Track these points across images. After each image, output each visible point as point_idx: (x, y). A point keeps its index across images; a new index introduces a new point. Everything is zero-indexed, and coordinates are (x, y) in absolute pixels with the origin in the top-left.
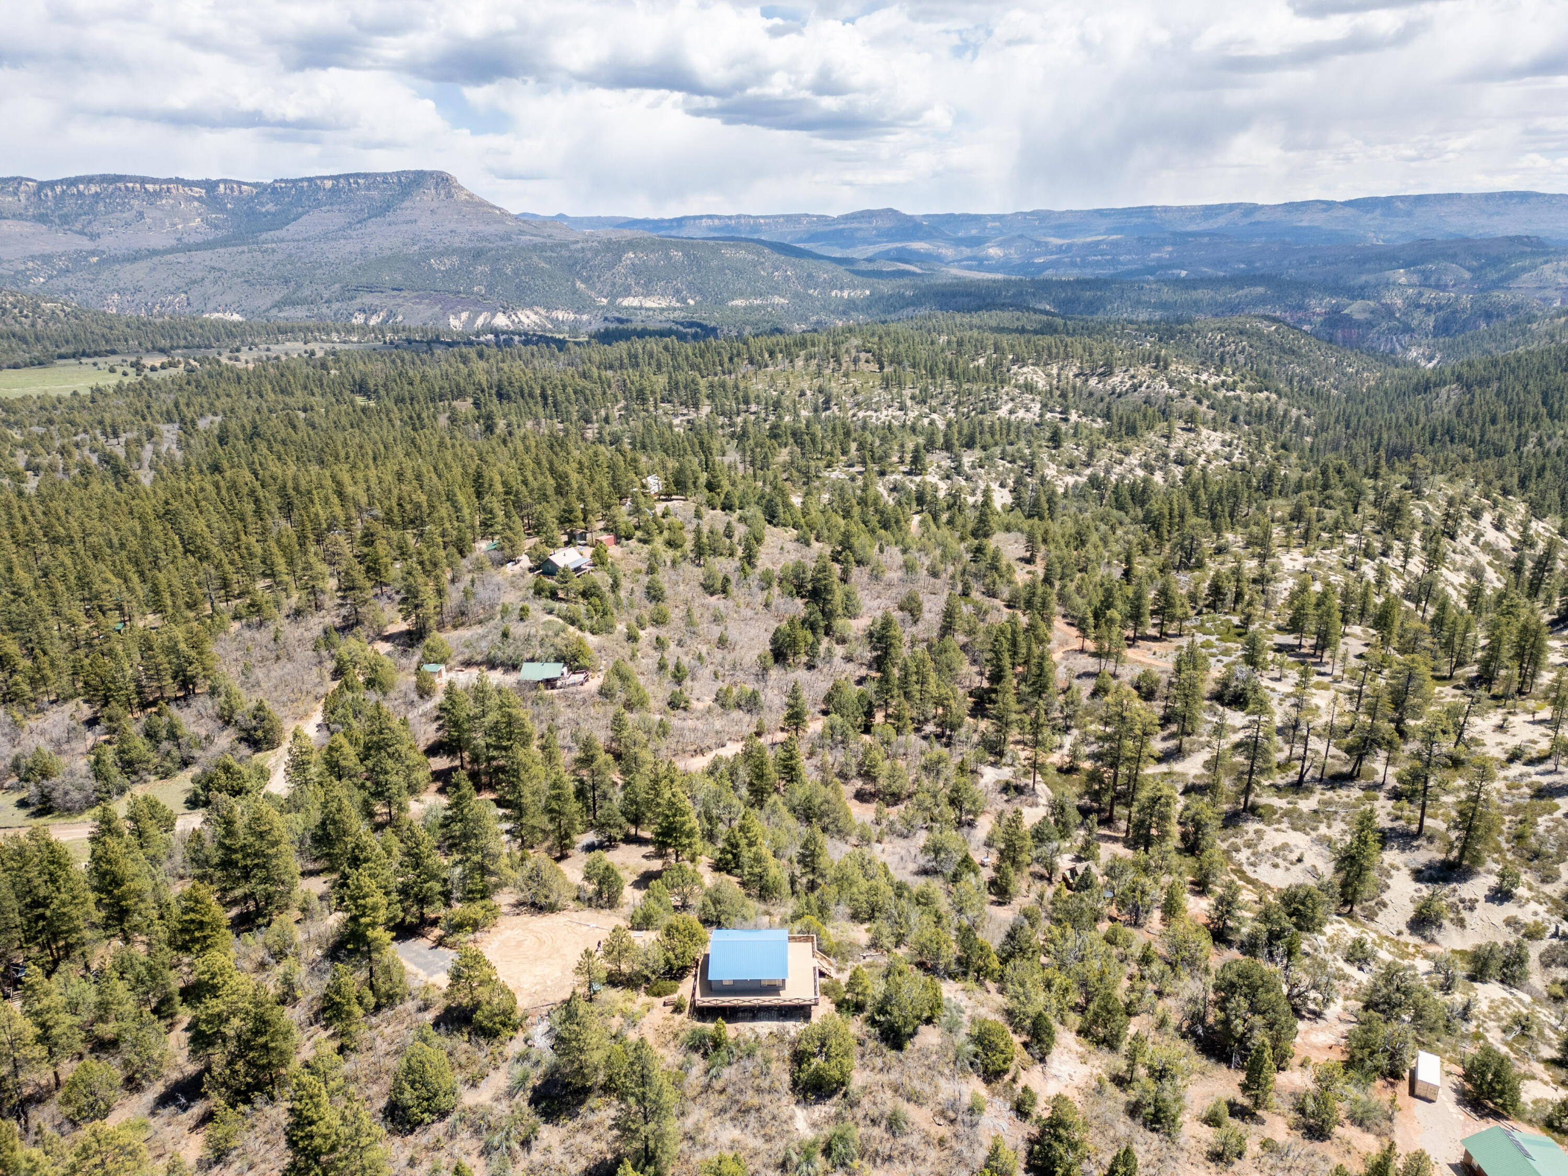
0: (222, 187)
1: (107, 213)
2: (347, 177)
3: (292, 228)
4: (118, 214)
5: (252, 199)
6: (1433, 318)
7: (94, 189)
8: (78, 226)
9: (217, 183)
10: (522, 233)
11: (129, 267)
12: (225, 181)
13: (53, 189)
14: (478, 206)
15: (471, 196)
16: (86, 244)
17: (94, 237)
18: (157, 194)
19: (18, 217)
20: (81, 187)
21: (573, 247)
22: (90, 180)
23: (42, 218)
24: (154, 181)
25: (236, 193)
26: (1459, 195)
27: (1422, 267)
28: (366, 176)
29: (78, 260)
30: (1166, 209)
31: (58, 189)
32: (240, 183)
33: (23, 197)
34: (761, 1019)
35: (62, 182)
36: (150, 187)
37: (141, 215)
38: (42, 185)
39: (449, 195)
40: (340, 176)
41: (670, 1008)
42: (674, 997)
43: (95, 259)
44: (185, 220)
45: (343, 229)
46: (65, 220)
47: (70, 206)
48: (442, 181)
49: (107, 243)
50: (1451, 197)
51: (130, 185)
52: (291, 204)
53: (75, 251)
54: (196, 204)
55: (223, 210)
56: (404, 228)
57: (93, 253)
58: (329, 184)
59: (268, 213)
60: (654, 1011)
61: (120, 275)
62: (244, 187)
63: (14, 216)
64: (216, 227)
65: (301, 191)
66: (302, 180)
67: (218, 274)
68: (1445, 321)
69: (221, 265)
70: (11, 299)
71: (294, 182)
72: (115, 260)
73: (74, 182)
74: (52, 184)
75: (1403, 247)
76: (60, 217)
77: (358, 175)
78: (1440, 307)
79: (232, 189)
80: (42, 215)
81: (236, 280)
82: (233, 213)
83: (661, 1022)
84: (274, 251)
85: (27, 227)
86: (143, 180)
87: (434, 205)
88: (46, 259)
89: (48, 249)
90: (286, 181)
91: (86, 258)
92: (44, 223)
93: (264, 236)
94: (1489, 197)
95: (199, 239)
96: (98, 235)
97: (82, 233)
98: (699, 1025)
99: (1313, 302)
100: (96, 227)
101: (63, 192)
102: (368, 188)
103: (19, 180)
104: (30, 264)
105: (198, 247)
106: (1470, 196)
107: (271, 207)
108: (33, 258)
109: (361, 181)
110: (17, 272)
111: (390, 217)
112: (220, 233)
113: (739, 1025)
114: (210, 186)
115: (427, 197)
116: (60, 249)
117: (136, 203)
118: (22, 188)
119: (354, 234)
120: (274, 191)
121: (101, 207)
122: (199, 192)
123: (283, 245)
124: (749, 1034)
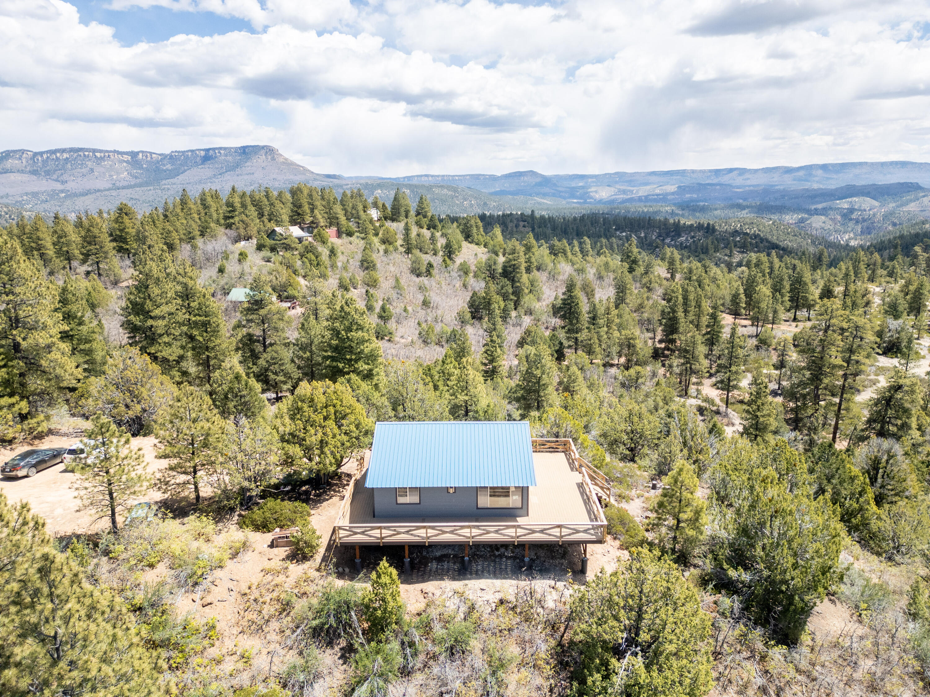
0: (141, 155)
1: (72, 169)
2: (214, 149)
3: (181, 177)
4: (79, 170)
5: (158, 162)
6: (860, 226)
7: (65, 155)
8: (55, 177)
9: (138, 153)
10: (315, 180)
11: (82, 198)
12: (142, 152)
13: (42, 156)
14: (290, 165)
15: (286, 159)
16: (58, 186)
17: (63, 182)
18: (102, 159)
19: (22, 172)
20: (58, 155)
21: (345, 187)
22: (63, 151)
23: (34, 172)
24: (100, 151)
25: (149, 159)
26: (866, 163)
27: (850, 200)
28: (225, 149)
29: (53, 194)
30: (693, 171)
31: (45, 156)
32: (151, 153)
33: (24, 161)
34: (478, 575)
35: (47, 152)
36: (98, 155)
37: (92, 170)
38: (36, 154)
39: (273, 159)
40: (210, 149)
41: (282, 552)
42: (294, 531)
43: (63, 195)
44: (118, 173)
45: (210, 178)
46: (48, 173)
47: (51, 165)
48: (269, 151)
49: (72, 186)
50: (861, 164)
51: (86, 153)
52: (181, 164)
53: (52, 190)
54: (125, 164)
55: (141, 168)
56: (246, 177)
57: (62, 191)
58: (203, 153)
59: (167, 170)
60: (247, 557)
61: (77, 203)
62: (154, 155)
63: (18, 171)
64: (136, 177)
65: (187, 158)
66: (188, 151)
67: (134, 202)
68: (868, 228)
69: (137, 197)
70: (5, 209)
71: (183, 152)
72: (75, 195)
73: (54, 152)
74: (41, 154)
75: (837, 189)
76: (45, 172)
77: (220, 148)
78: (864, 220)
79: (147, 156)
80: (34, 171)
81: (145, 205)
82: (147, 170)
83: (256, 578)
84: (168, 189)
85: (25, 177)
86: (94, 151)
87: (264, 165)
88: (35, 195)
89: (36, 189)
90: (179, 152)
91: (58, 194)
92: (35, 175)
93: (164, 182)
94: (883, 164)
95: (125, 184)
96: (66, 182)
97: (57, 180)
98: (340, 583)
99: (787, 217)
100: (65, 177)
101: (48, 157)
102: (226, 155)
103: (23, 151)
104: (25, 197)
105: (124, 188)
106: (872, 164)
107: (169, 167)
108: (27, 194)
109: (222, 152)
110: (17, 202)
111: (238, 171)
112: (138, 181)
113: (431, 586)
114: (134, 154)
115: (260, 160)
116: (43, 189)
117: (89, 164)
118: (24, 155)
119: (216, 180)
120: (171, 157)
121: (69, 166)
122: (127, 158)
123: (175, 186)
124: (452, 605)
